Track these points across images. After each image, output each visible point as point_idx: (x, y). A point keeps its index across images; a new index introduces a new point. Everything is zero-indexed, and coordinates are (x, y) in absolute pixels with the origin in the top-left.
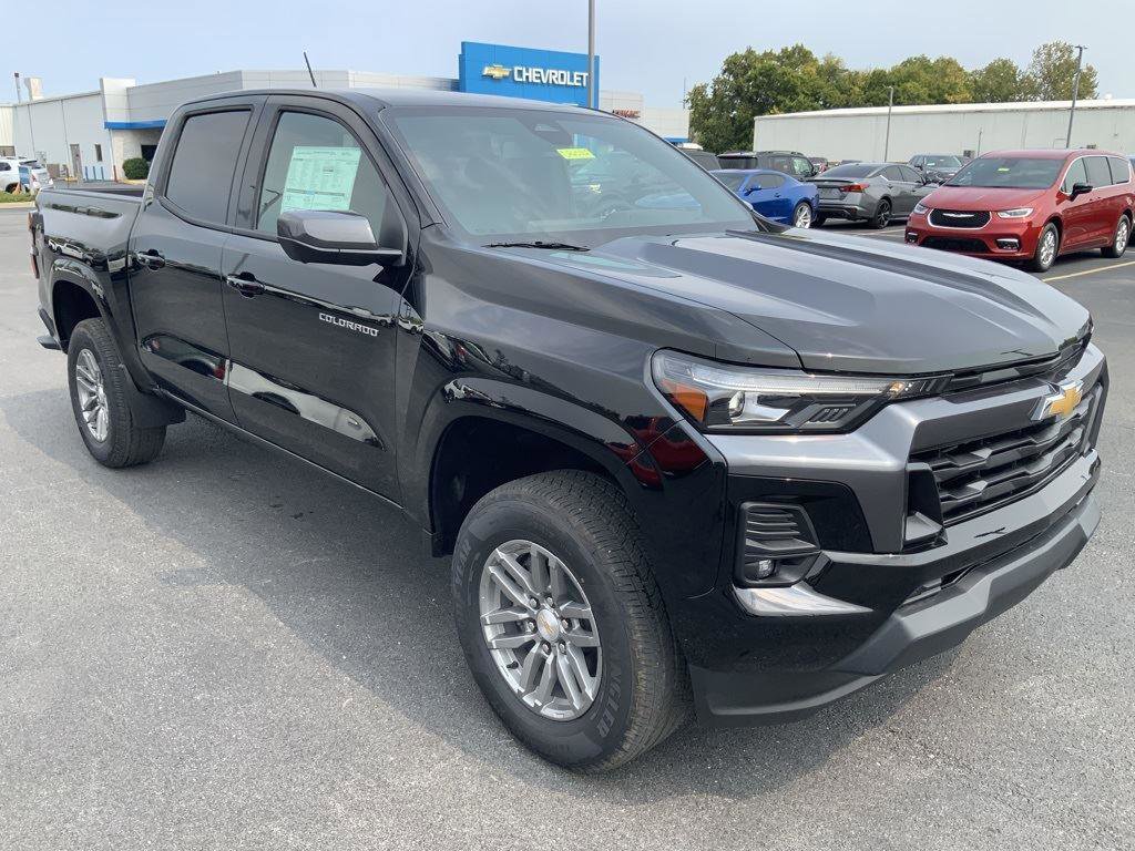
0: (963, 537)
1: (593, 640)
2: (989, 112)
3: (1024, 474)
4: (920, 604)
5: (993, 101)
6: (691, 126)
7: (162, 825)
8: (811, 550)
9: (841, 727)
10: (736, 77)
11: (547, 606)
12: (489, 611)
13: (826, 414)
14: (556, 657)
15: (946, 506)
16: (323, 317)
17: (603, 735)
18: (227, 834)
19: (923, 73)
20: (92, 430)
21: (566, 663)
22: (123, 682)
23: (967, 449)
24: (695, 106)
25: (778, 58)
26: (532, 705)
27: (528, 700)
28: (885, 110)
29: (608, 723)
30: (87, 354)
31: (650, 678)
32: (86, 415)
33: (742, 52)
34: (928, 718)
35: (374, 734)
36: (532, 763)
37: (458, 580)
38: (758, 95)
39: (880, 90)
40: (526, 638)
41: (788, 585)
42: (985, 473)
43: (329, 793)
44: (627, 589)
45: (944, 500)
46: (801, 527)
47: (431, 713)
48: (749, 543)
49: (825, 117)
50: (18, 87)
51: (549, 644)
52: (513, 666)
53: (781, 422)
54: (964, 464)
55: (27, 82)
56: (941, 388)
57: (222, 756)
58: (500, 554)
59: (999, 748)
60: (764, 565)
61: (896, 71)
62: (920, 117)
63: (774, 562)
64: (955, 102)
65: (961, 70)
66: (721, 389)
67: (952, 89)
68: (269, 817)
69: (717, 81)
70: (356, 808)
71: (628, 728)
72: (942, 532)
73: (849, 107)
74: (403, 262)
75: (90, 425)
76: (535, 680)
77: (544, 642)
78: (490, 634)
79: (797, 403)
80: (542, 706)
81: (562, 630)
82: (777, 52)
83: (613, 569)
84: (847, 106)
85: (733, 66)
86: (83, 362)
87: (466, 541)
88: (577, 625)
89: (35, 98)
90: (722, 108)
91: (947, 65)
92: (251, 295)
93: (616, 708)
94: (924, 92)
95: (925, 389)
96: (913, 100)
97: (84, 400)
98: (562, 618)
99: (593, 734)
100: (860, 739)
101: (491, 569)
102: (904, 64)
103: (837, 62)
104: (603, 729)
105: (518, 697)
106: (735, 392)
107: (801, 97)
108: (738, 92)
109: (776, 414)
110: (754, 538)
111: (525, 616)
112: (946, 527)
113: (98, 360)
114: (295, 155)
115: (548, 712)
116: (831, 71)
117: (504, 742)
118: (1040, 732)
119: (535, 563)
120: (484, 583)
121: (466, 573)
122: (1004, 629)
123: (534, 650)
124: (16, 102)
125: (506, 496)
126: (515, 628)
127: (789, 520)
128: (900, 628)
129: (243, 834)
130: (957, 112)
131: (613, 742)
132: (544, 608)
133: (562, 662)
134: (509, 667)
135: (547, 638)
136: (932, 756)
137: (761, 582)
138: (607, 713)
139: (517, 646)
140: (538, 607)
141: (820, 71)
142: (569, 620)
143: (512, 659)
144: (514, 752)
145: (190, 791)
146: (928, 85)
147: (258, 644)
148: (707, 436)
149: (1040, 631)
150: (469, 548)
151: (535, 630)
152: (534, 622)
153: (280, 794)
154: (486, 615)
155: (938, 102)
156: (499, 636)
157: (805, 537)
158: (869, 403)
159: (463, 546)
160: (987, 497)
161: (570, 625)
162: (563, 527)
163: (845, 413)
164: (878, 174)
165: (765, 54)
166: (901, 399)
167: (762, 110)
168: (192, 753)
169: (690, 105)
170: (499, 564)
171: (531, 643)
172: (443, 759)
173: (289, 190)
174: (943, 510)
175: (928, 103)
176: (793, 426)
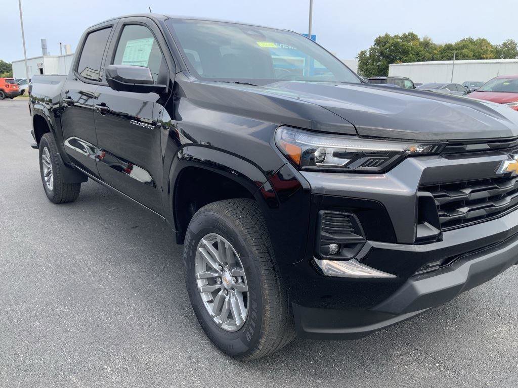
0: (453, 238)
1: (245, 287)
2: (502, 63)
3: (492, 206)
4: (425, 275)
5: (505, 58)
6: (359, 69)
7: (17, 372)
8: (360, 240)
9: (389, 346)
10: (380, 47)
11: (227, 270)
12: (200, 272)
13: (372, 162)
14: (230, 297)
15: (443, 219)
16: (132, 122)
17: (249, 340)
18: (48, 379)
19: (470, 45)
20: (48, 186)
21: (235, 301)
22: (24, 300)
23: (457, 187)
24: (361, 60)
25: (401, 38)
26: (218, 323)
27: (217, 320)
28: (451, 62)
29: (251, 333)
30: (46, 149)
31: (272, 310)
32: (46, 178)
33: (383, 35)
34: (438, 344)
35: (138, 333)
36: (216, 353)
37: (185, 255)
38: (391, 55)
39: (449, 53)
40: (217, 287)
41: (347, 260)
42: (468, 202)
43: (106, 362)
44: (261, 259)
45: (441, 216)
46: (355, 225)
47: (171, 325)
48: (323, 233)
49: (422, 65)
50: (61, 49)
51: (227, 290)
52: (210, 302)
53: (346, 166)
54: (453, 196)
55: (65, 46)
56: (440, 149)
57: (59, 339)
58: (204, 241)
59: (477, 363)
60: (333, 247)
61: (457, 44)
62: (469, 65)
63: (340, 246)
64: (487, 58)
65: (489, 43)
66: (310, 146)
67: (485, 52)
68: (72, 372)
69: (371, 49)
70: (118, 371)
71: (261, 337)
72: (440, 234)
73: (434, 60)
74: (167, 91)
75: (47, 183)
76: (220, 310)
77: (225, 289)
78: (200, 284)
79: (355, 156)
80: (222, 324)
81: (233, 283)
82: (401, 35)
83: (254, 248)
84: (433, 60)
85: (379, 42)
86: (45, 154)
87: (189, 235)
88: (240, 280)
89: (68, 53)
90: (373, 60)
91: (482, 42)
92: (104, 114)
93: (254, 325)
94: (471, 54)
95: (431, 150)
96: (465, 57)
97: (46, 171)
98: (233, 276)
99: (244, 339)
100: (398, 352)
101: (200, 250)
102: (462, 41)
103: (429, 40)
104: (249, 337)
105: (211, 318)
106: (319, 147)
107: (411, 55)
108: (382, 54)
109: (343, 162)
110: (326, 231)
111: (217, 275)
112: (443, 232)
113: (49, 152)
114: (127, 45)
115: (226, 327)
116: (426, 44)
117: (205, 343)
118: (502, 356)
119: (220, 246)
120: (197, 256)
121: (189, 251)
122: (487, 300)
123: (220, 293)
124: (60, 55)
125: (206, 210)
126: (212, 281)
127: (348, 221)
128: (413, 289)
129: (56, 380)
130: (486, 63)
131: (253, 345)
132: (225, 271)
133: (233, 300)
134: (208, 302)
135: (226, 287)
136: (438, 365)
137: (330, 256)
138: (250, 328)
139: (212, 291)
140: (223, 270)
141: (421, 44)
142: (236, 277)
143: (211, 298)
144: (209, 347)
145: (37, 356)
146: (473, 51)
147: (95, 286)
148: (302, 172)
149: (508, 301)
150: (190, 238)
151: (221, 282)
152: (221, 278)
153: (82, 360)
154: (198, 274)
155: (478, 59)
156: (204, 286)
157: (357, 232)
158: (397, 157)
159: (188, 237)
160: (469, 217)
161: (237, 280)
162: (231, 225)
163: (382, 163)
164: (445, 88)
165: (395, 36)
166: (415, 155)
167: (392, 62)
168: (45, 336)
169: (359, 59)
170: (204, 246)
171: (219, 290)
172: (170, 348)
173: (124, 62)
174: (441, 222)
175: (473, 59)
176: (352, 169)
